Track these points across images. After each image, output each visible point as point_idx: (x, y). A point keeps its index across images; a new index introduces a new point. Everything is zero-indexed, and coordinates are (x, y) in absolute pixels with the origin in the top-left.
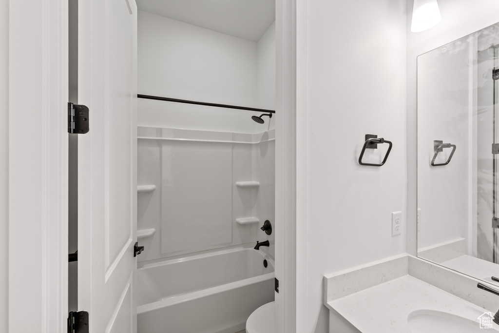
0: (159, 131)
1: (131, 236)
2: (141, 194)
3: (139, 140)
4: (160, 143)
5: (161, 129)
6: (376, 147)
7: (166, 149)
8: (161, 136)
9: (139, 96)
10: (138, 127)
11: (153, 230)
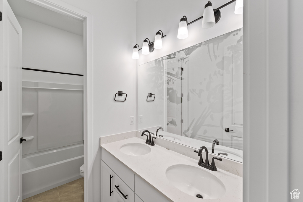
0: (37, 84)
1: (19, 133)
2: (24, 118)
3: (23, 88)
4: (37, 90)
5: (38, 83)
6: (122, 95)
7: (40, 93)
8: (37, 87)
9: (23, 68)
10: (22, 81)
11: (33, 137)
